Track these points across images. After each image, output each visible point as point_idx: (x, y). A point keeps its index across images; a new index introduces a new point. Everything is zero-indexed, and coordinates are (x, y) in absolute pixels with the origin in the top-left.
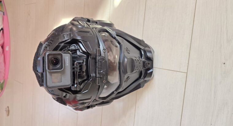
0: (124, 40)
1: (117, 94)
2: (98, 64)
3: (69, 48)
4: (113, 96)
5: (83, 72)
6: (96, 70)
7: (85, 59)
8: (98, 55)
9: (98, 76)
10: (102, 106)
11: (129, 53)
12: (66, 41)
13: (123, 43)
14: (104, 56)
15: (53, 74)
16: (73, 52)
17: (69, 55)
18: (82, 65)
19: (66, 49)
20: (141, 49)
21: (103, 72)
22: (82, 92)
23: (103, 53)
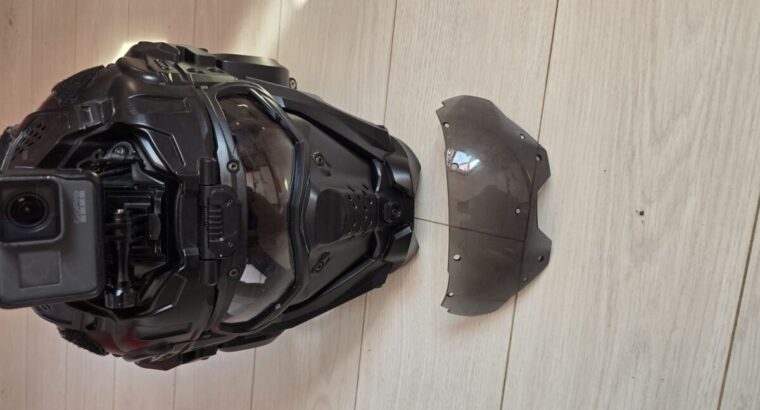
0: (313, 128)
1: (285, 312)
2: (208, 213)
3: (100, 157)
4: (274, 319)
5: (152, 243)
6: (200, 234)
7: (159, 196)
8: (206, 181)
9: (207, 256)
10: (256, 346)
11: (329, 175)
12: (89, 129)
13: (307, 137)
14: (230, 184)
15: (23, 256)
16: (118, 170)
17: (90, 184)
18: (148, 217)
19: (92, 158)
20: (375, 157)
21: (226, 241)
22: (151, 309)
23: (229, 174)
